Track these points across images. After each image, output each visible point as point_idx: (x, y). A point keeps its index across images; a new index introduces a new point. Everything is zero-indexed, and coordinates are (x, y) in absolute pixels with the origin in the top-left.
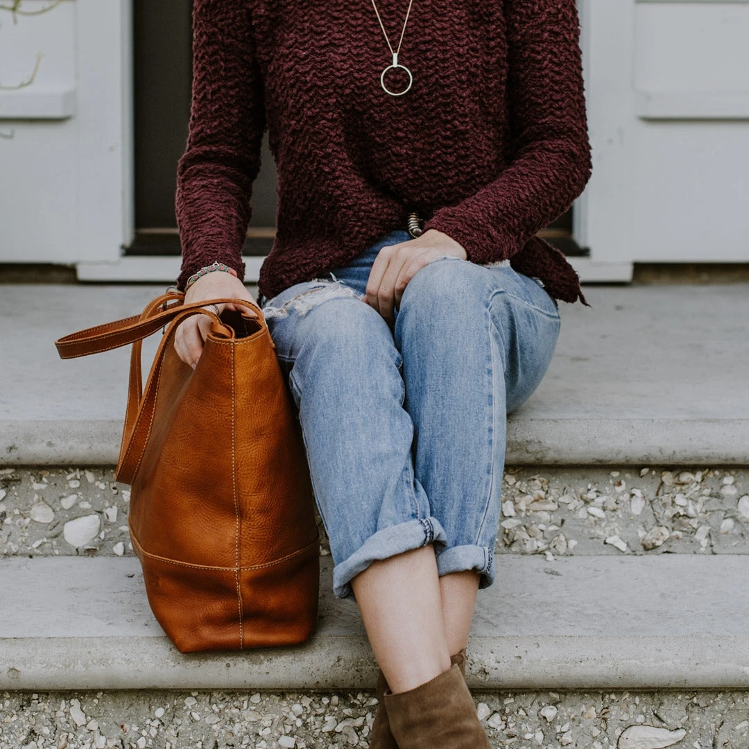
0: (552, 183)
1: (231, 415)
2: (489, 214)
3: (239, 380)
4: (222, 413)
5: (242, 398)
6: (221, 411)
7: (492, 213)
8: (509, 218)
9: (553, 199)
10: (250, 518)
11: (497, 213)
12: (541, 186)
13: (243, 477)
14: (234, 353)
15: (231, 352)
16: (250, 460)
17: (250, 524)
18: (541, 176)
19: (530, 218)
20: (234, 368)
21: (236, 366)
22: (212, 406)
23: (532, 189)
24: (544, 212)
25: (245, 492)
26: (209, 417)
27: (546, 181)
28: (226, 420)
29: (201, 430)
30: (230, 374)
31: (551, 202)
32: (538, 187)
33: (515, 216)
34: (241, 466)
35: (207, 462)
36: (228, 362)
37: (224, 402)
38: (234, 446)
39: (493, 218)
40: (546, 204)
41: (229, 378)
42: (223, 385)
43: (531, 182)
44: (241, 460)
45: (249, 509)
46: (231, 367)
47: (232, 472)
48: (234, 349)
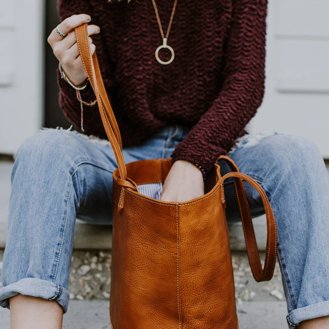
0: (243, 102)
1: (176, 254)
2: (208, 136)
3: (181, 230)
4: (170, 252)
5: (184, 243)
6: (169, 250)
7: (210, 135)
8: (222, 134)
9: (245, 112)
10: (189, 322)
11: (213, 134)
12: (236, 107)
13: (185, 296)
14: (178, 212)
15: (176, 211)
16: (189, 284)
17: (189, 326)
18: (236, 100)
19: (234, 130)
20: (178, 222)
21: (179, 221)
22: (163, 248)
23: (231, 111)
24: (242, 123)
25: (185, 305)
26: (161, 254)
27: (239, 102)
28: (173, 257)
29: (156, 263)
30: (176, 226)
31: (244, 115)
32: (235, 109)
33: (225, 132)
34: (183, 288)
35: (160, 285)
36: (174, 218)
37: (172, 245)
38: (179, 274)
39: (211, 137)
40: (242, 117)
41: (175, 229)
42: (171, 233)
43: (230, 106)
44: (183, 284)
45: (188, 317)
46: (176, 222)
47: (177, 292)
48: (179, 210)
